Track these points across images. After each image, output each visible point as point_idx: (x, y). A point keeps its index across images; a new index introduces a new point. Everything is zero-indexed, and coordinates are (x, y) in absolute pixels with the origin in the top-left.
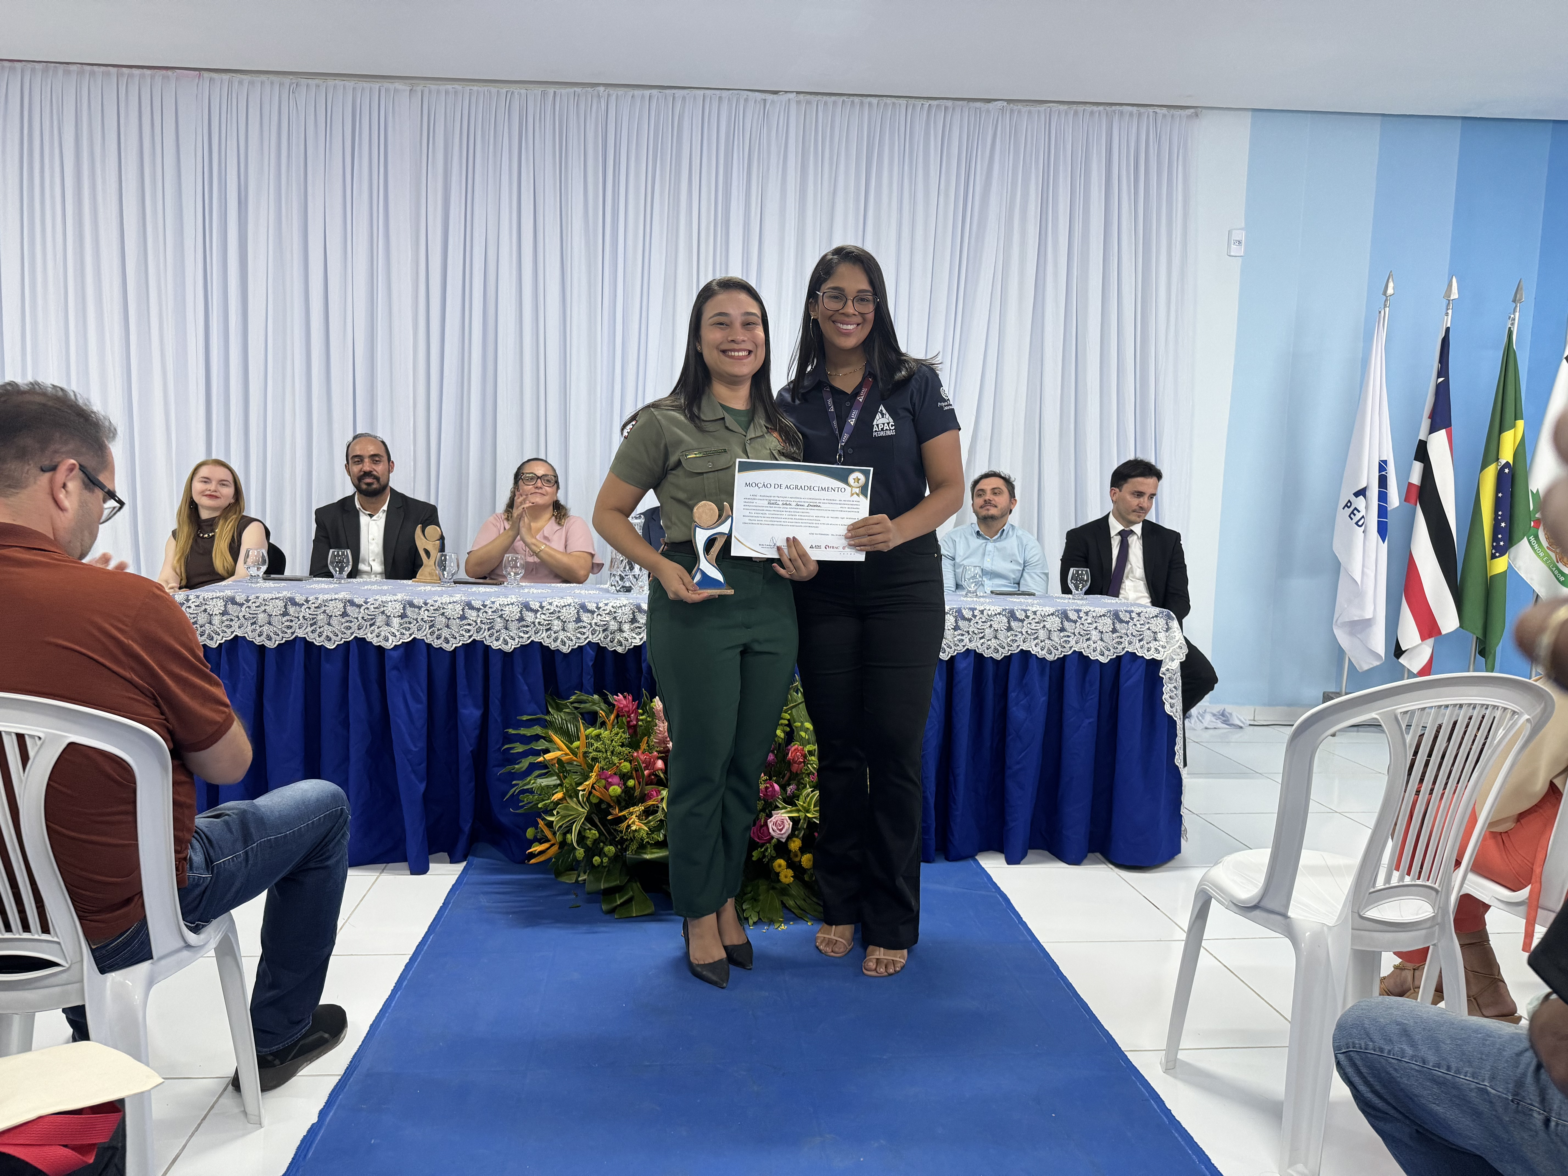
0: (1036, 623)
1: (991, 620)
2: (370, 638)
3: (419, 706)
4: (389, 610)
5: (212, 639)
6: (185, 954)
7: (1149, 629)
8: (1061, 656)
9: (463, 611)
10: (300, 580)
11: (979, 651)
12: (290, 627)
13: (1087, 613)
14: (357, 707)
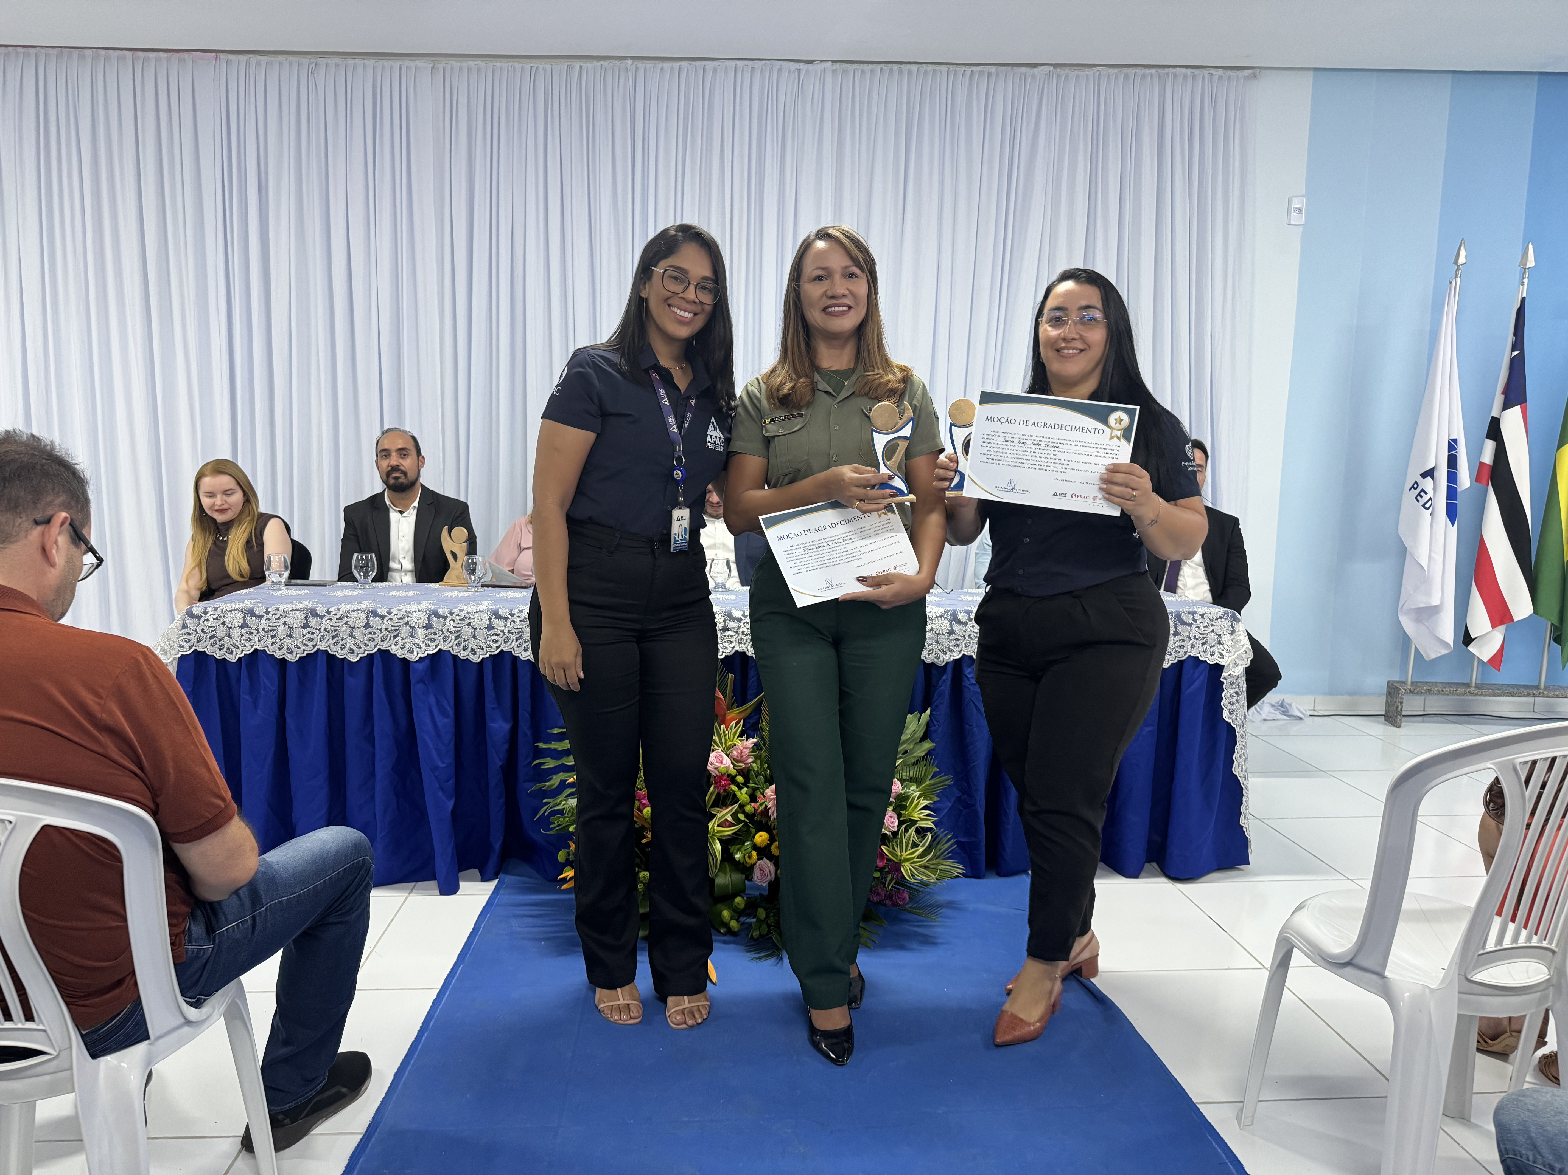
2: (394, 650)
3: (446, 720)
4: (414, 620)
5: (231, 653)
6: (186, 1029)
7: (1213, 631)
9: (490, 621)
10: (323, 585)
12: (311, 640)
14: (382, 724)
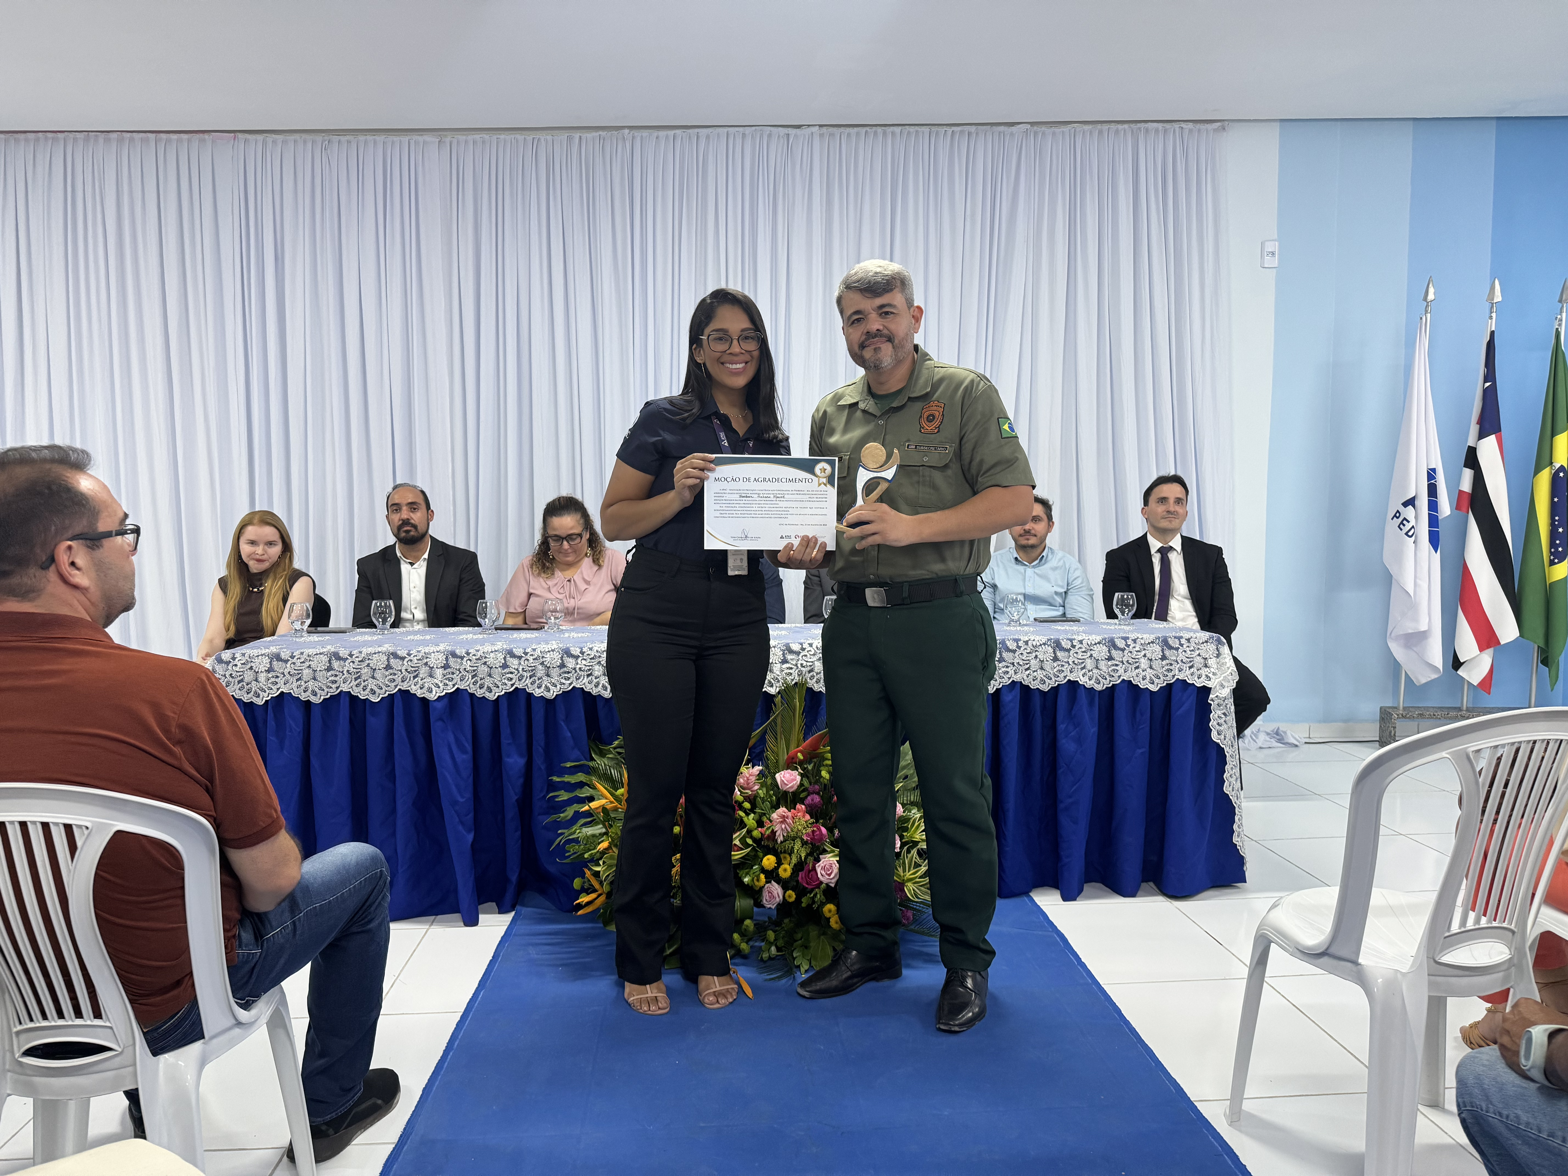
0: (1083, 652)
1: (1037, 651)
2: (414, 689)
3: (464, 756)
4: (432, 661)
5: (258, 696)
6: (237, 1031)
7: (1199, 655)
8: (1110, 685)
9: (505, 660)
10: (343, 632)
11: (1025, 683)
12: (334, 682)
13: (1135, 641)
14: (403, 762)
